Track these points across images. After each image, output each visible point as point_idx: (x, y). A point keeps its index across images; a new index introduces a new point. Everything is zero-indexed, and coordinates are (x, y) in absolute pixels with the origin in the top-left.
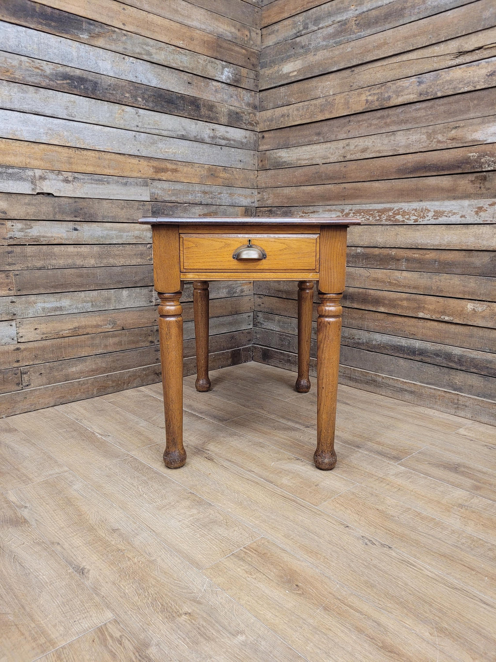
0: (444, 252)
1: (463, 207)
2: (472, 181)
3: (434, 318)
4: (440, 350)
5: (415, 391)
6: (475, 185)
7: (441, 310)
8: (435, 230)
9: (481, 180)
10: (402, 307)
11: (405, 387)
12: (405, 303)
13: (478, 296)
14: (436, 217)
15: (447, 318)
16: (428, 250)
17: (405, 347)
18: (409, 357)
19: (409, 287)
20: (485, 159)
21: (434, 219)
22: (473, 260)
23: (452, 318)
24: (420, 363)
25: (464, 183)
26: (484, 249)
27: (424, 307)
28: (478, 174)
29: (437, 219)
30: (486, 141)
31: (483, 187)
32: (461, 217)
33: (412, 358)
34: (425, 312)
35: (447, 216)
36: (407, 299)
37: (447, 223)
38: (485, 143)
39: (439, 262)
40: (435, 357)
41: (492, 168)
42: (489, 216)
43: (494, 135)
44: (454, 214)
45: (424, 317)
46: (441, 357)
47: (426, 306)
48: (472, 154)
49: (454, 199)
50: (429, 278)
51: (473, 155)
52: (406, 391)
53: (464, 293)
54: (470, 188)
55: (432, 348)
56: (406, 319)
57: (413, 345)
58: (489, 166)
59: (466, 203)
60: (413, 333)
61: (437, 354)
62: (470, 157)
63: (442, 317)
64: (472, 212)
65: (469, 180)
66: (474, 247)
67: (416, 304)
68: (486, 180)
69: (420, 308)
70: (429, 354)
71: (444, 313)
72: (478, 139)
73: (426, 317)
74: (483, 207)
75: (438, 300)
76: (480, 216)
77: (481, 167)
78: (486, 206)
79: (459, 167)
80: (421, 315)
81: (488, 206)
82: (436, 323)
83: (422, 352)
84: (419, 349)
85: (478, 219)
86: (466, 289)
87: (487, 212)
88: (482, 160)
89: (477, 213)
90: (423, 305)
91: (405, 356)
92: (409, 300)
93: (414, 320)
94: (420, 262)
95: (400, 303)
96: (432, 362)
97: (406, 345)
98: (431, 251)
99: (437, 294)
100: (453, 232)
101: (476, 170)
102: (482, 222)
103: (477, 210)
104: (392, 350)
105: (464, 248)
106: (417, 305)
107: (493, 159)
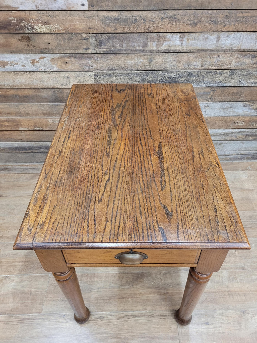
0: (20, 90)
1: (21, 59)
2: (19, 40)
3: (30, 129)
4: (41, 145)
5: (35, 168)
6: (23, 43)
7: (33, 124)
8: (6, 75)
9: (26, 39)
10: (5, 126)
11: (28, 167)
12: (6, 124)
13: (53, 115)
14: (3, 66)
15: (38, 129)
16: (7, 89)
17: (18, 147)
18: (23, 152)
19: (4, 113)
20: (24, 24)
21: (2, 67)
22: (42, 94)
23: (42, 128)
24: (32, 153)
25: (14, 40)
26: (46, 87)
27: (20, 124)
28: (23, 35)
29: (4, 67)
30: (18, 8)
31: (29, 45)
32: (23, 66)
33: (26, 152)
34: (23, 127)
35: (11, 66)
36: (6, 121)
37: (14, 70)
38: (18, 10)
39: (19, 96)
40: (39, 149)
41: (32, 32)
42: (42, 66)
43: (23, 4)
44: (16, 64)
45: (23, 130)
46: (43, 148)
47: (22, 123)
48: (11, 18)
49: (11, 52)
50: (17, 107)
51: (13, 19)
52: (30, 169)
53: (44, 114)
54: (21, 45)
55: (36, 145)
56: (11, 132)
57: (23, 145)
58: (28, 29)
59: (22, 56)
60: (20, 139)
61: (40, 148)
62: (10, 20)
63: (35, 128)
64: (28, 63)
65: (17, 39)
66: (39, 86)
67: (14, 123)
68: (30, 39)
69: (18, 125)
70: (35, 148)
71: (35, 126)
72: (11, 6)
73: (25, 130)
74: (36, 60)
75: (28, 120)
76: (36, 66)
77: (22, 29)
78: (37, 59)
79: (5, 28)
80: (21, 129)
81: (39, 59)
82: (33, 132)
83: (31, 148)
84: (28, 147)
85: (35, 68)
86: (44, 112)
87: (39, 63)
88: (22, 24)
89: (33, 64)
90: (20, 123)
91: (21, 152)
92: (8, 121)
93: (17, 132)
94: (5, 97)
95: (2, 124)
96: (39, 152)
97: (18, 146)
98: (10, 89)
99: (26, 116)
100: (21, 76)
101: (20, 32)
102: (38, 70)
103: (32, 61)
104: (10, 150)
105: (33, 87)
106: (16, 124)
107: (29, 24)
